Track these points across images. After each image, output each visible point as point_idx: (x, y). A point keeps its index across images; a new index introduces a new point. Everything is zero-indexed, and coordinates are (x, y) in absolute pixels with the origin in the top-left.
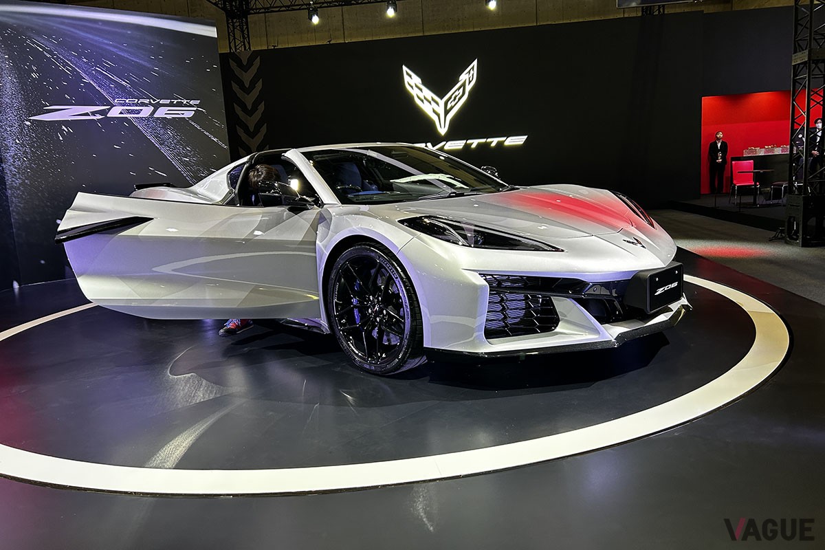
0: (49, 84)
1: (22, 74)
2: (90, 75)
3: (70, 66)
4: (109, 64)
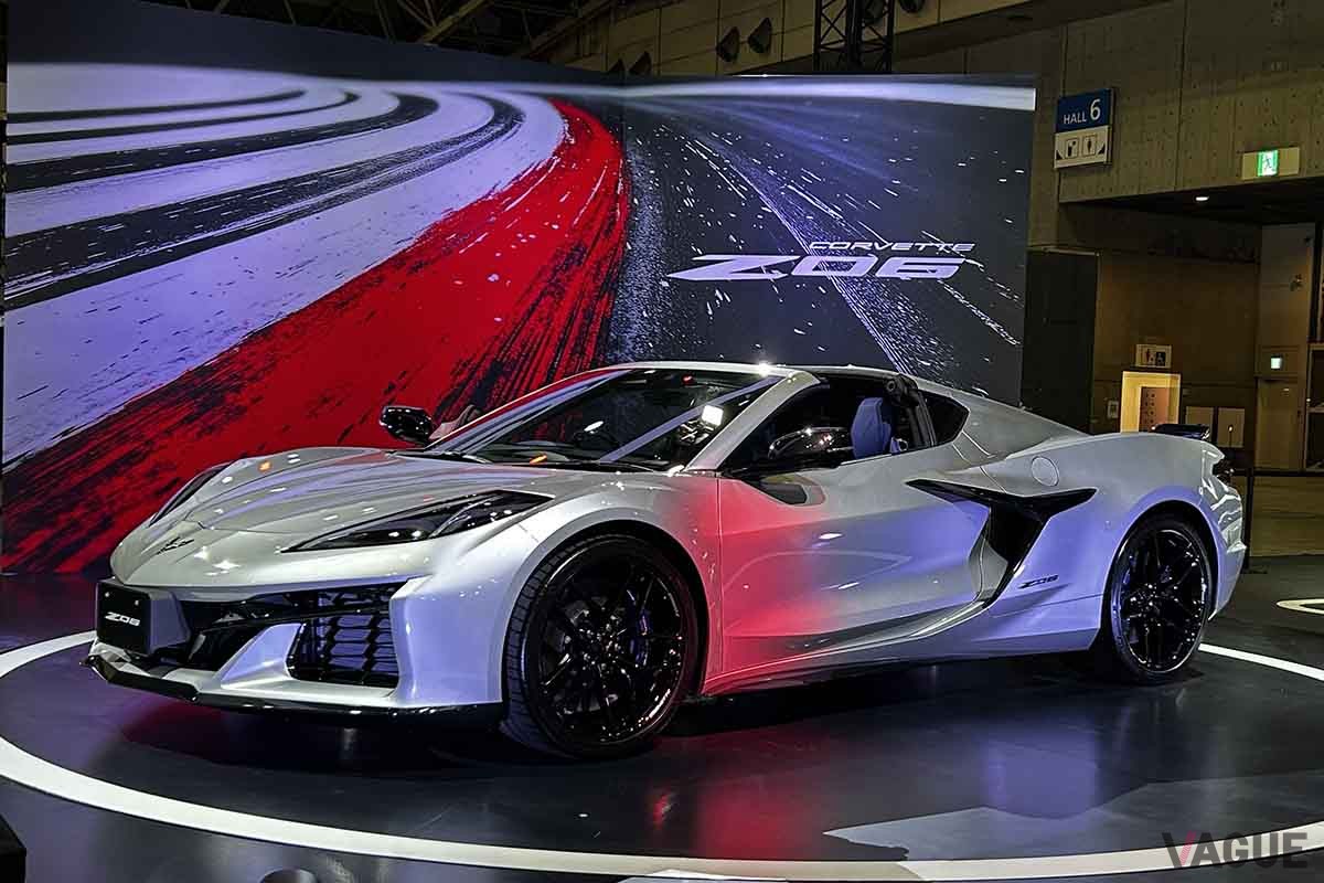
0: (708, 216)
1: (670, 201)
2: (776, 199)
3: (746, 185)
4: (810, 178)
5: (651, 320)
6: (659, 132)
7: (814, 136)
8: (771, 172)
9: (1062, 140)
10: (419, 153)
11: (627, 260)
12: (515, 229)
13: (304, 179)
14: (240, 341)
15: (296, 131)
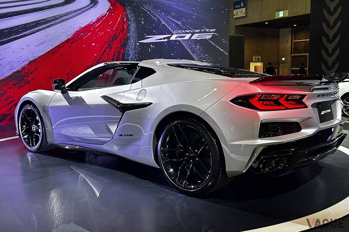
0: (148, 26)
1: (138, 22)
2: (165, 20)
3: (157, 17)
4: (173, 14)
5: (135, 53)
6: (134, 5)
7: (174, 3)
8: (163, 13)
9: (235, 12)
10: (71, 12)
11: (128, 38)
12: (98, 31)
13: (41, 20)
14: (27, 64)
15: (38, 8)
